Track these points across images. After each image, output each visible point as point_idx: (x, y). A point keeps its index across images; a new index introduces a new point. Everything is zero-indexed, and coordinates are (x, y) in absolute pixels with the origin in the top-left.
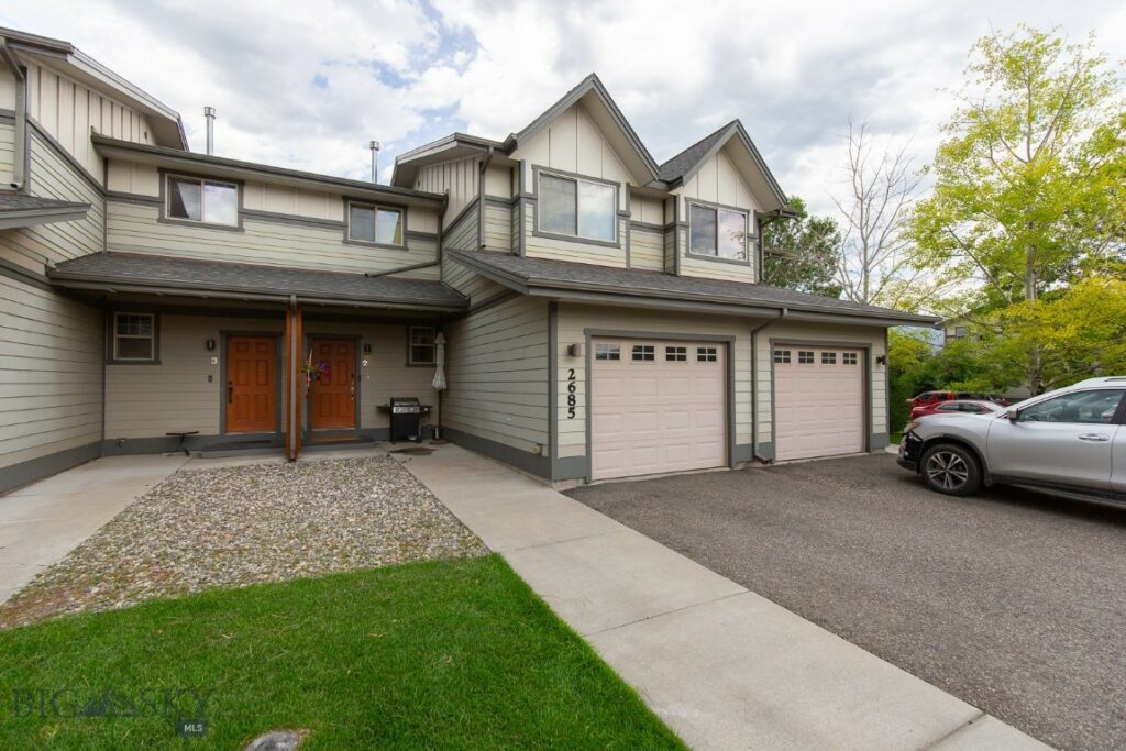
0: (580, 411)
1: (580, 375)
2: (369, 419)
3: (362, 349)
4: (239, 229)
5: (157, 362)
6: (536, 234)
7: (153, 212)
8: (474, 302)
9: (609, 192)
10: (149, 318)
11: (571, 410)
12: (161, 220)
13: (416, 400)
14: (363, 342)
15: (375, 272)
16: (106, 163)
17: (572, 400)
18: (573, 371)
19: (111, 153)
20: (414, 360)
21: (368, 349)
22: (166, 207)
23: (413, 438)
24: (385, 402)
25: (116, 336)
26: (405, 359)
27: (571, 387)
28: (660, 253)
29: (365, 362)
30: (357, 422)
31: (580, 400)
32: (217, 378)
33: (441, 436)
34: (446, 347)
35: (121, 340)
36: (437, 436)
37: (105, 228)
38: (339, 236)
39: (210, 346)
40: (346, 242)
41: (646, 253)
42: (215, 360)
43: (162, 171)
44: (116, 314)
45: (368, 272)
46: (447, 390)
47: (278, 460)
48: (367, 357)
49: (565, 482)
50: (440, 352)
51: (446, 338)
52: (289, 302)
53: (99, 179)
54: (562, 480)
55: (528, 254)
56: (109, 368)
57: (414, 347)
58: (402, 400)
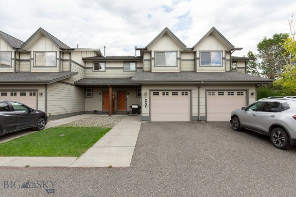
0: (148, 106)
1: (148, 99)
2: (129, 109)
4: (105, 71)
5: (92, 97)
6: (154, 67)
7: (91, 70)
9: (175, 54)
10: (91, 89)
11: (146, 106)
12: (93, 71)
13: (137, 105)
14: (127, 92)
15: (129, 77)
16: (85, 62)
17: (146, 104)
18: (146, 98)
19: (85, 61)
20: (138, 96)
21: (128, 94)
22: (94, 69)
23: (137, 113)
24: (131, 105)
25: (86, 93)
26: (136, 96)
27: (146, 101)
28: (193, 66)
29: (128, 96)
30: (126, 109)
31: (148, 104)
32: (101, 100)
35: (87, 93)
37: (85, 74)
38: (123, 70)
39: (100, 94)
40: (124, 71)
41: (187, 67)
42: (101, 97)
43: (93, 62)
44: (86, 89)
45: (128, 77)
47: (108, 116)
49: (145, 121)
52: (108, 85)
53: (84, 66)
54: (144, 121)
55: (152, 71)
56: (86, 98)
57: (138, 93)
58: (134, 105)
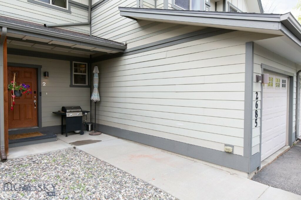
2: (47, 121)
3: (42, 75)
8: (129, 47)
13: (79, 108)
14: (43, 71)
20: (76, 82)
21: (46, 75)
23: (78, 132)
24: (58, 109)
26: (70, 82)
29: (44, 84)
30: (39, 123)
33: (92, 129)
34: (100, 75)
36: (90, 129)
46: (100, 101)
48: (46, 80)
50: (96, 78)
51: (99, 69)
57: (75, 75)
58: (70, 108)
